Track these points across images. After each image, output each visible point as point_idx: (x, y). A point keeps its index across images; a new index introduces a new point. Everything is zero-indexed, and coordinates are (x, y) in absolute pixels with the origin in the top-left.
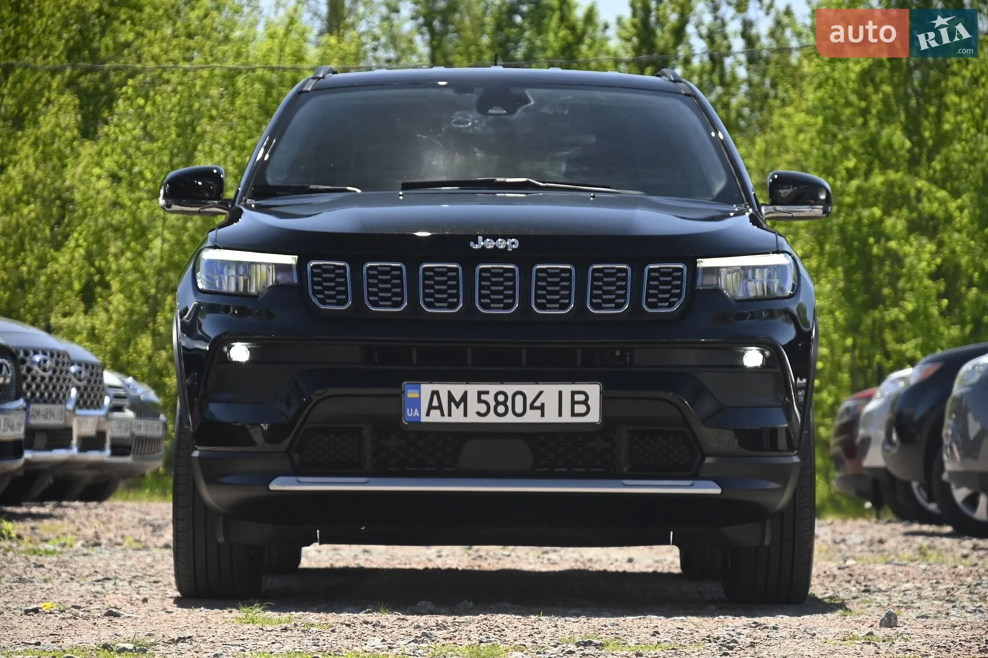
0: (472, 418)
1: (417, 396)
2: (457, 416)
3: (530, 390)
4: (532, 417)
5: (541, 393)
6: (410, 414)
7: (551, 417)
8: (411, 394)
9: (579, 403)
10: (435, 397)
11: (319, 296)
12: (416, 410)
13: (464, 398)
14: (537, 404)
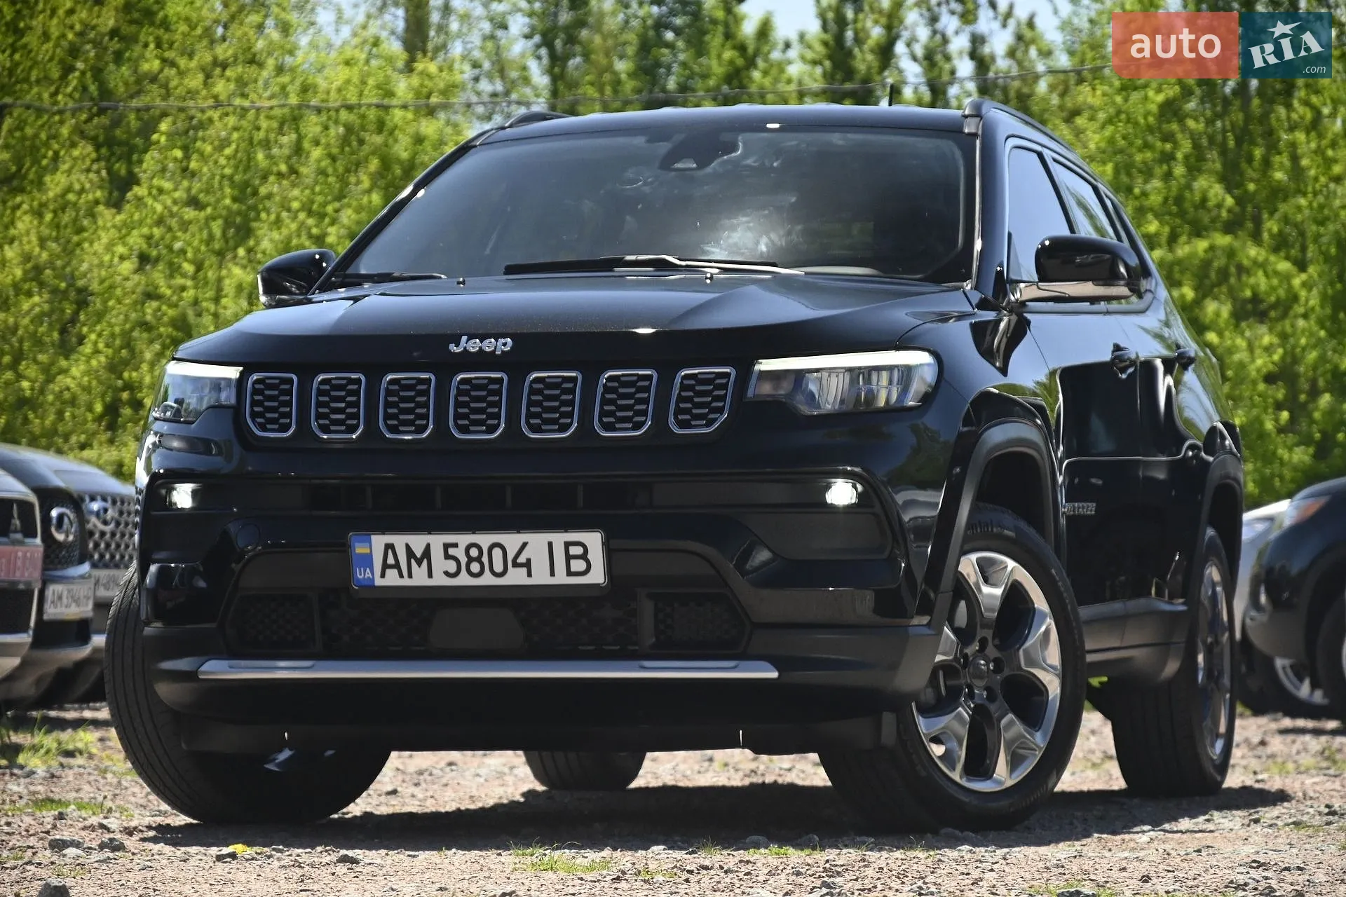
0: (440, 580)
1: (368, 551)
2: (420, 578)
3: (512, 541)
4: (516, 577)
5: (525, 545)
6: (361, 574)
7: (541, 577)
8: (360, 549)
9: (576, 557)
10: (390, 552)
11: (259, 420)
12: (368, 570)
13: (427, 552)
14: (522, 559)
